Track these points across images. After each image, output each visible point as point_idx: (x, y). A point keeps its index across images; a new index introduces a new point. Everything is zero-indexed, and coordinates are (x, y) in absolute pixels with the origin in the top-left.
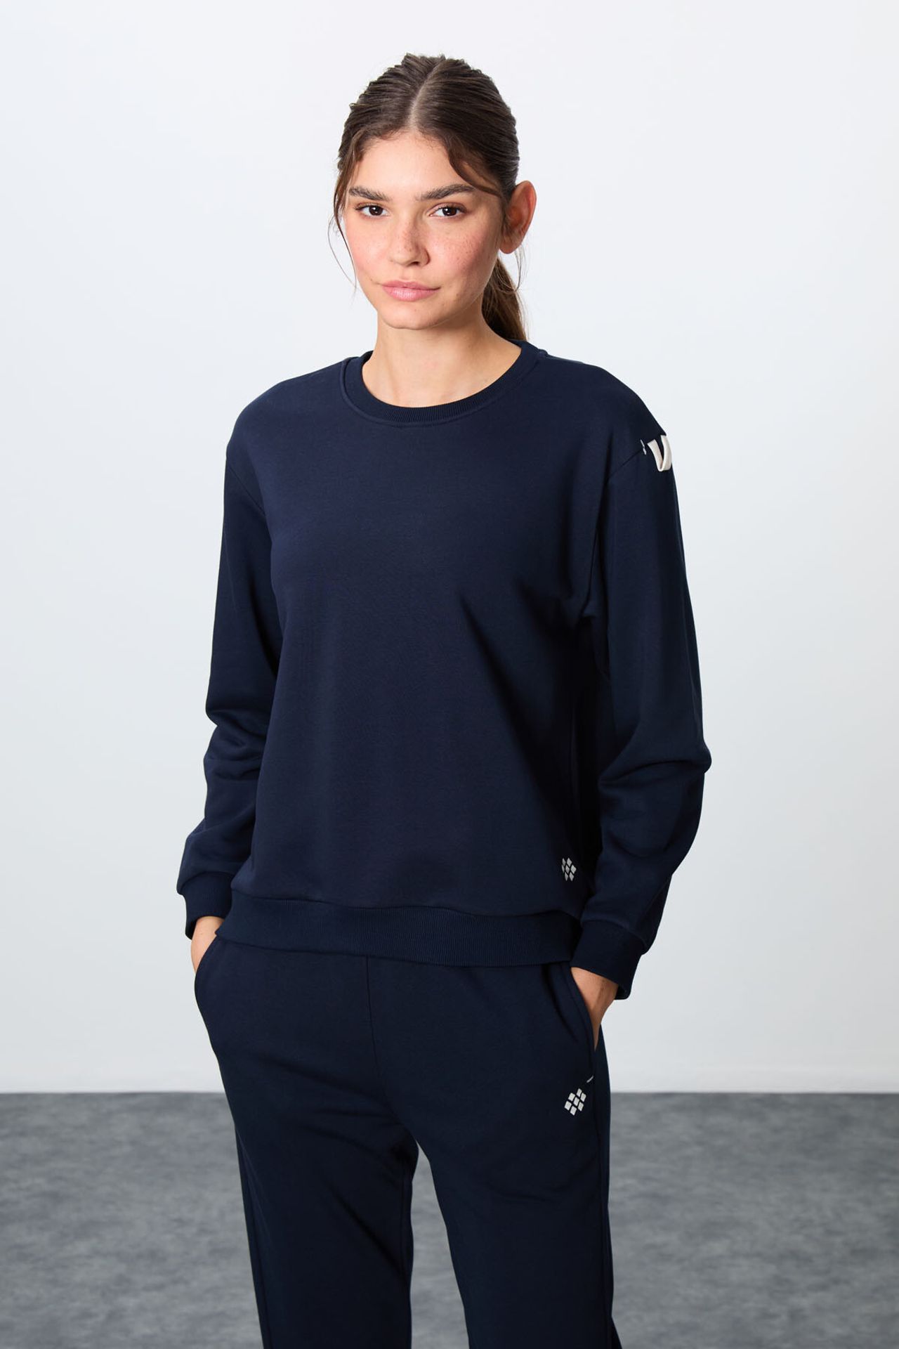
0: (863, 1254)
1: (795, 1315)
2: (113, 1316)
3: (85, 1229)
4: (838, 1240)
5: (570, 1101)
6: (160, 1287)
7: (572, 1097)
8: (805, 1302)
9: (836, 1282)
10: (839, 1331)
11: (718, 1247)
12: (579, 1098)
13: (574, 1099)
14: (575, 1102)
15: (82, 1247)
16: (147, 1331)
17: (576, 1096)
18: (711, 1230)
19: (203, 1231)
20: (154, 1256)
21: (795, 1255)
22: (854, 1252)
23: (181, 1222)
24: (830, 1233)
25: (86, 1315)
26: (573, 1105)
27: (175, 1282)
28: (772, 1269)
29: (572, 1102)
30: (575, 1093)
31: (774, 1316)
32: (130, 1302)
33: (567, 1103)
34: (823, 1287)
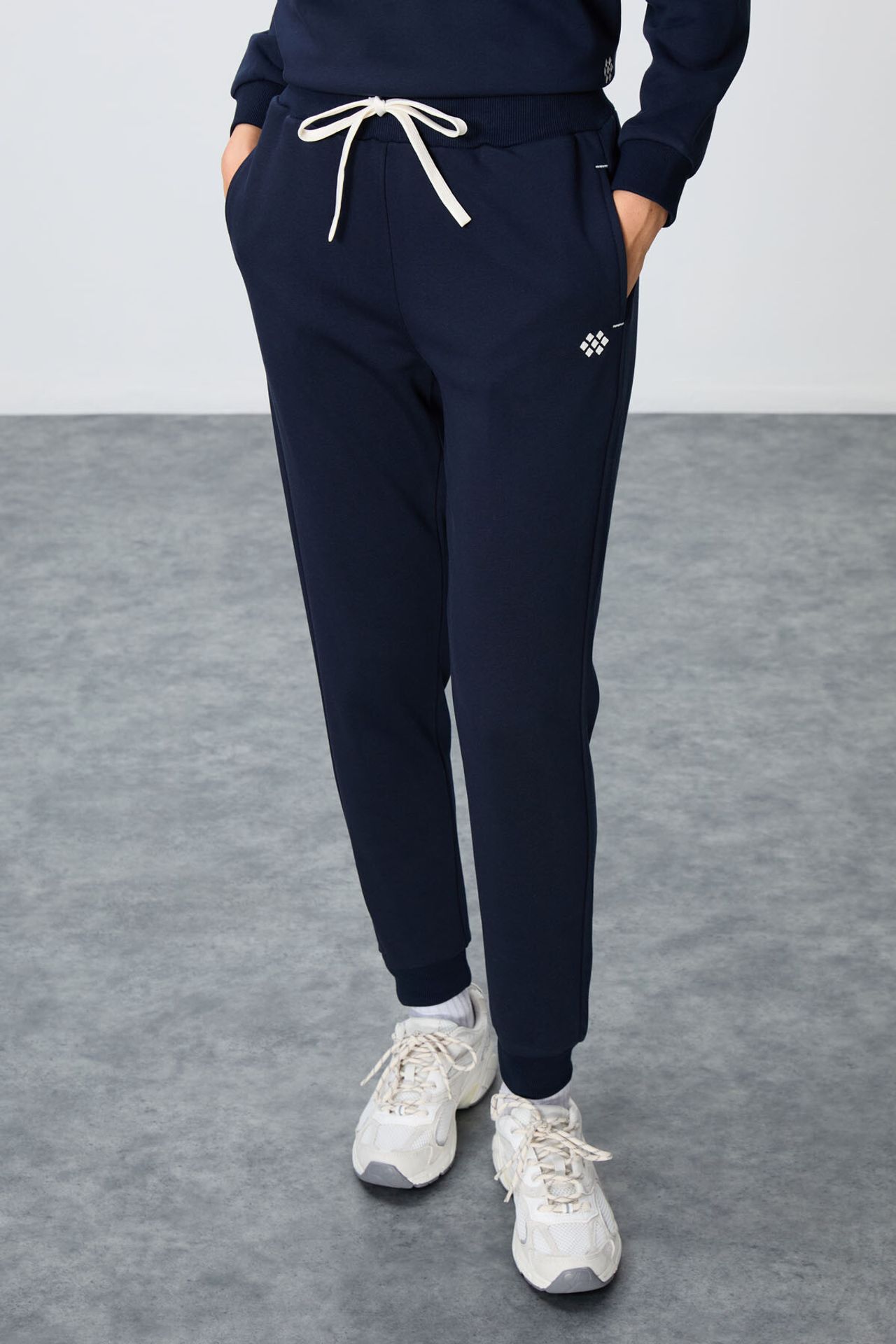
0: (859, 574)
1: (785, 635)
2: (71, 637)
3: (43, 552)
4: (834, 561)
5: (587, 342)
6: (122, 608)
7: (590, 337)
8: (796, 622)
9: (829, 602)
10: (830, 650)
11: (706, 568)
12: (599, 341)
13: (592, 341)
14: (594, 344)
15: (40, 569)
16: (110, 651)
17: (595, 338)
18: (700, 551)
19: (166, 553)
20: (116, 578)
21: (786, 575)
22: (849, 573)
23: (144, 544)
24: (824, 553)
25: (46, 635)
26: (590, 346)
27: (138, 603)
28: (762, 589)
29: (590, 344)
30: (595, 334)
31: (760, 636)
32: (90, 623)
33: (584, 342)
34: (816, 607)
